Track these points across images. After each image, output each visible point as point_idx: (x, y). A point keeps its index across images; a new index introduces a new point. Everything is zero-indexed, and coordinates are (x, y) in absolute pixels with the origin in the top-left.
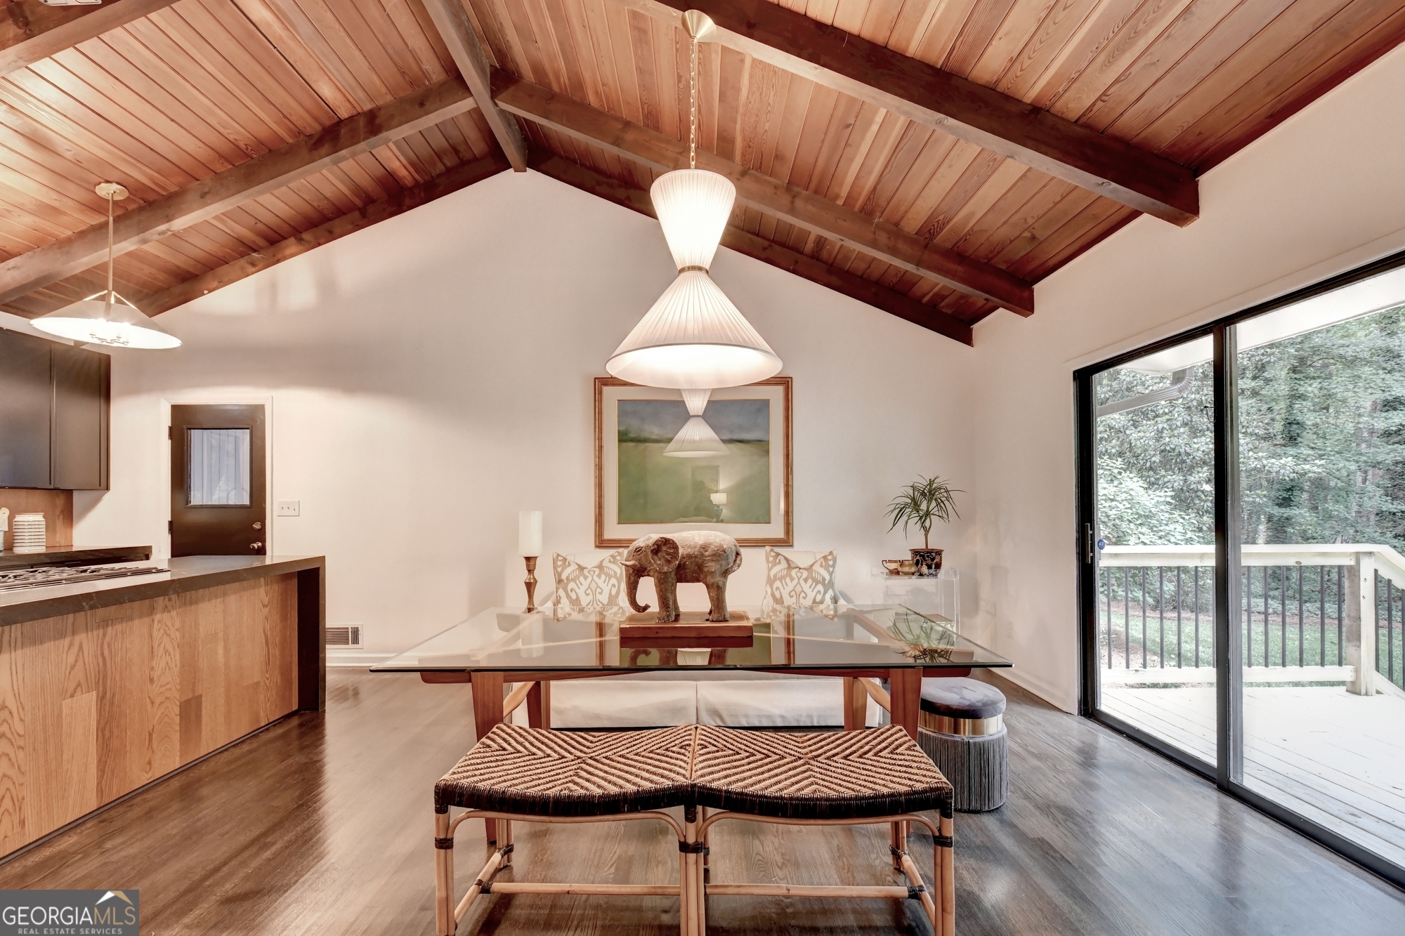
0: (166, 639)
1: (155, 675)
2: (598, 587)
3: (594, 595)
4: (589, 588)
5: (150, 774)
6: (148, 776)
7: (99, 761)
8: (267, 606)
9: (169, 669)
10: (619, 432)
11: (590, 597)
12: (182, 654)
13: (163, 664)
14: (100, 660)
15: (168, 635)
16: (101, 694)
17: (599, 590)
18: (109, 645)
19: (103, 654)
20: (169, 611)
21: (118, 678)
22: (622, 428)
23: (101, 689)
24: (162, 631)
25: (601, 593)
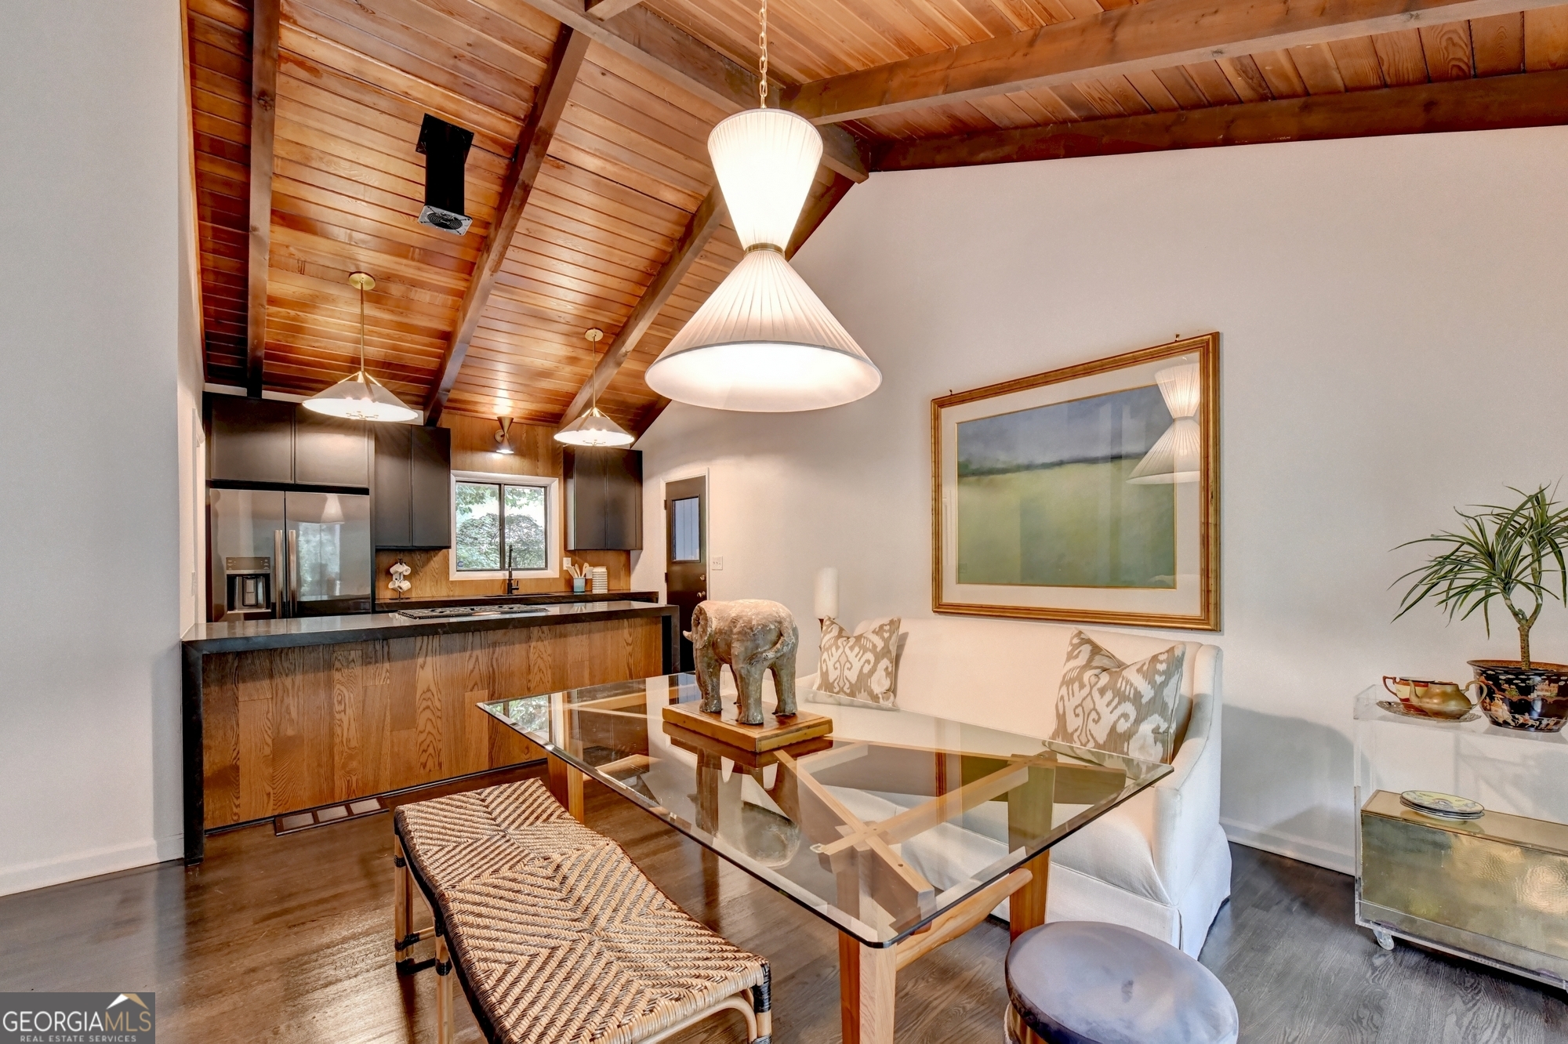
0: (539, 661)
1: (532, 685)
2: (848, 661)
3: (842, 670)
4: (838, 661)
5: (528, 756)
6: (526, 757)
7: (490, 738)
8: (630, 645)
9: (543, 683)
10: (959, 465)
11: (838, 672)
12: (553, 674)
13: (538, 679)
14: (491, 669)
15: (542, 658)
16: (491, 693)
17: (848, 665)
18: (497, 660)
19: (492, 666)
20: (542, 641)
21: (503, 683)
22: (962, 459)
23: (491, 689)
24: (537, 655)
25: (849, 669)
